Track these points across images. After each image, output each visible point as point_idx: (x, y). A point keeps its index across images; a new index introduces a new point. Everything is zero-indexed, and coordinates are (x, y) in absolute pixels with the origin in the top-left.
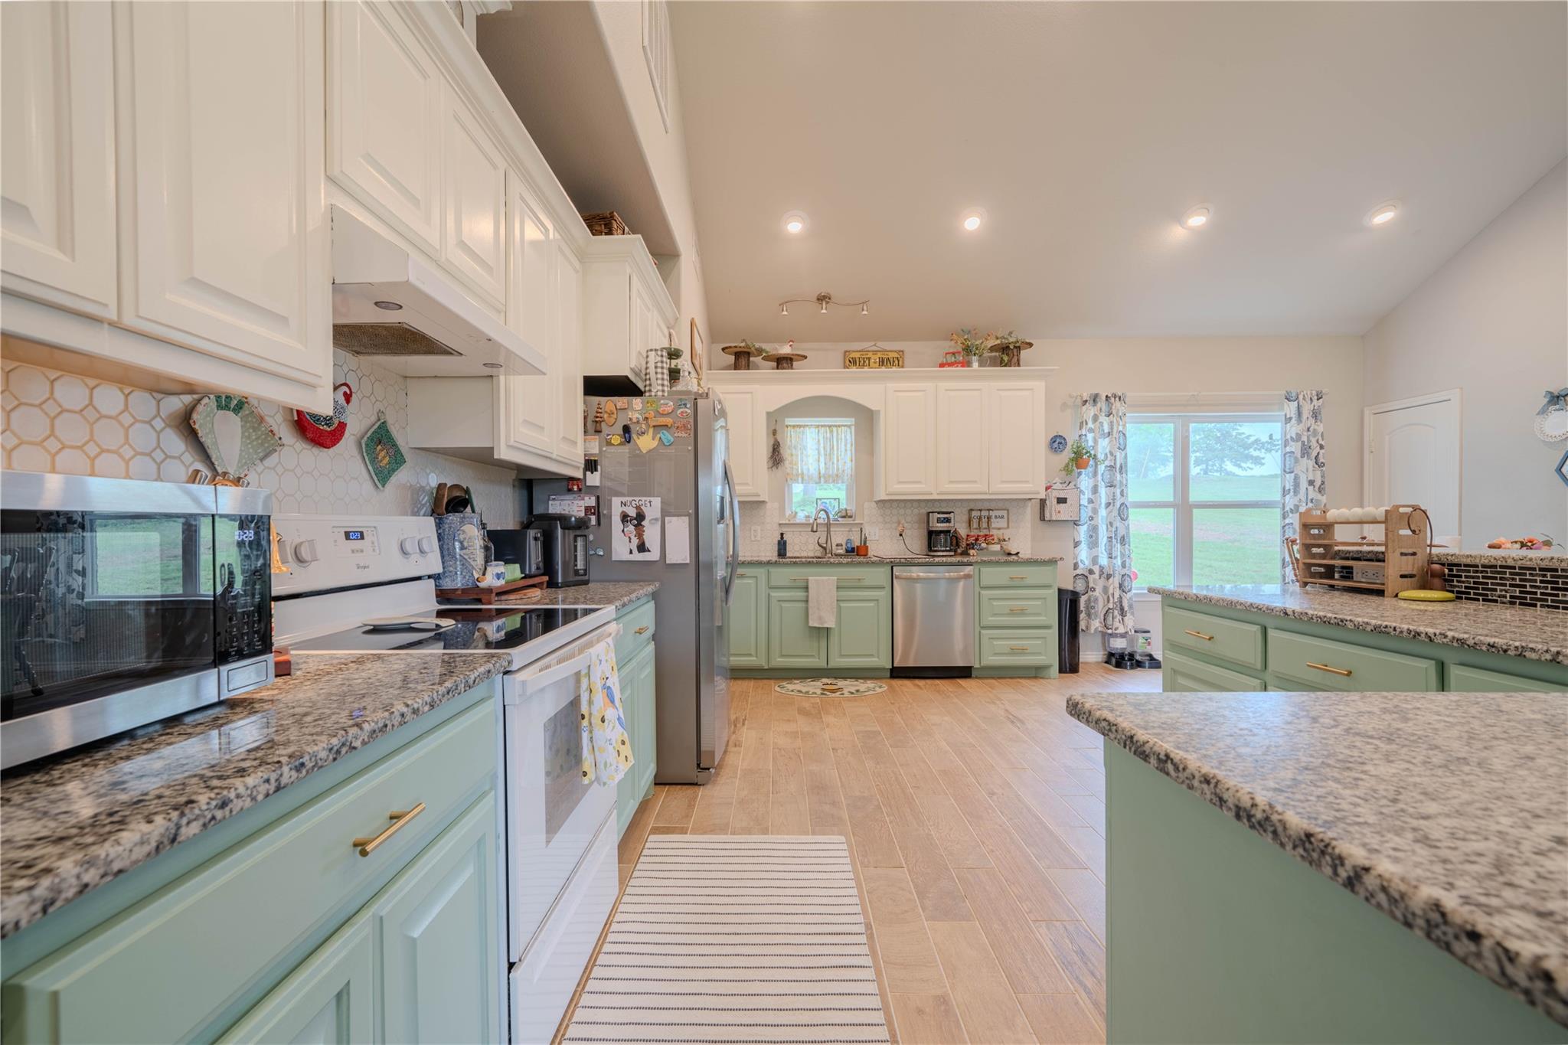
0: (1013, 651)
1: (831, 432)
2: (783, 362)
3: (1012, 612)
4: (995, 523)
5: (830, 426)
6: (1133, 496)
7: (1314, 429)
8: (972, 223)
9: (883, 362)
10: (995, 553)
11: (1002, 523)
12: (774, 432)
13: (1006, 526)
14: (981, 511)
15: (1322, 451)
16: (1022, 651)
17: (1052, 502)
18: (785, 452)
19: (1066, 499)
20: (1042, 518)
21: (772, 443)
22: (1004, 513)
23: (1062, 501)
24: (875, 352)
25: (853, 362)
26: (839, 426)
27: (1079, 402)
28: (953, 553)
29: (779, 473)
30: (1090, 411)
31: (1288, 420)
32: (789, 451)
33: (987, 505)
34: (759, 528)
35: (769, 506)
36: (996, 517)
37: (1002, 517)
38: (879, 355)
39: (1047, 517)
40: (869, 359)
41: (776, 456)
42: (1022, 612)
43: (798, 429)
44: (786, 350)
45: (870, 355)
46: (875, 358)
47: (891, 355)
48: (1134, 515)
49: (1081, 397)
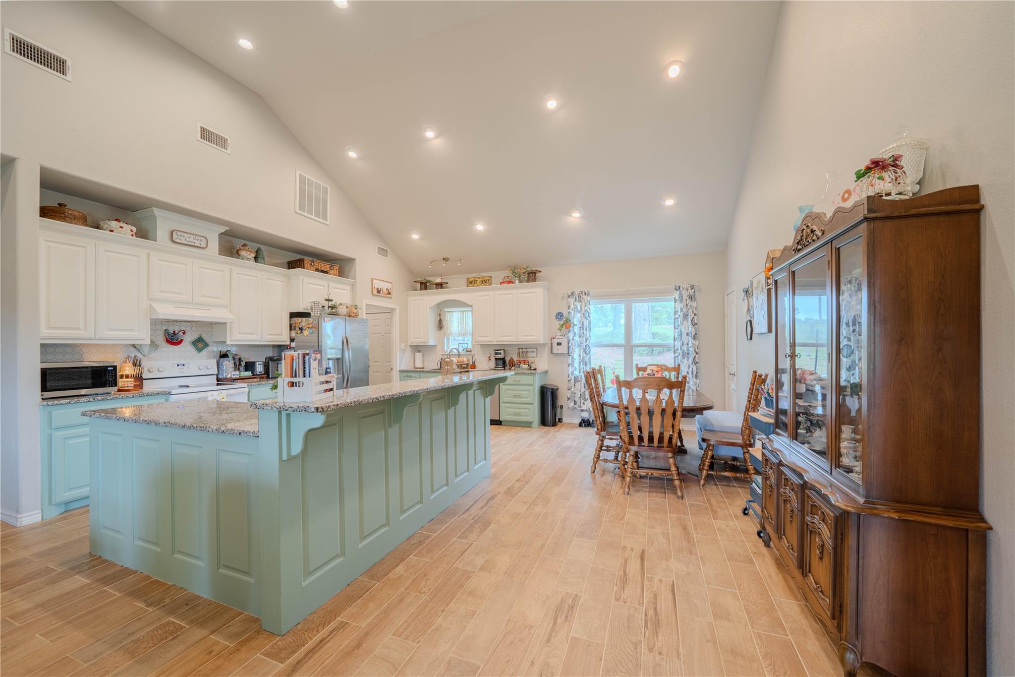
0: (516, 414)
1: (463, 314)
2: (440, 285)
3: (515, 396)
4: (530, 355)
5: (463, 311)
6: (592, 340)
7: (691, 305)
8: (480, 227)
9: (483, 282)
10: (525, 369)
11: (534, 354)
12: (440, 315)
13: (536, 356)
14: (523, 350)
15: (696, 317)
16: (519, 414)
17: (555, 345)
18: (444, 323)
19: (561, 343)
20: (552, 353)
21: (439, 319)
22: (535, 350)
23: (559, 344)
24: (479, 278)
25: (470, 283)
26: (467, 311)
27: (566, 296)
28: (503, 369)
29: (442, 331)
30: (572, 300)
31: (675, 301)
32: (446, 323)
33: (524, 347)
34: (433, 356)
35: (438, 346)
36: (531, 352)
37: (534, 352)
38: (481, 279)
39: (553, 353)
40: (477, 281)
41: (440, 325)
42: (519, 396)
43: (450, 313)
44: (438, 280)
45: (477, 279)
46: (479, 280)
47: (486, 279)
48: (593, 350)
49: (568, 294)
